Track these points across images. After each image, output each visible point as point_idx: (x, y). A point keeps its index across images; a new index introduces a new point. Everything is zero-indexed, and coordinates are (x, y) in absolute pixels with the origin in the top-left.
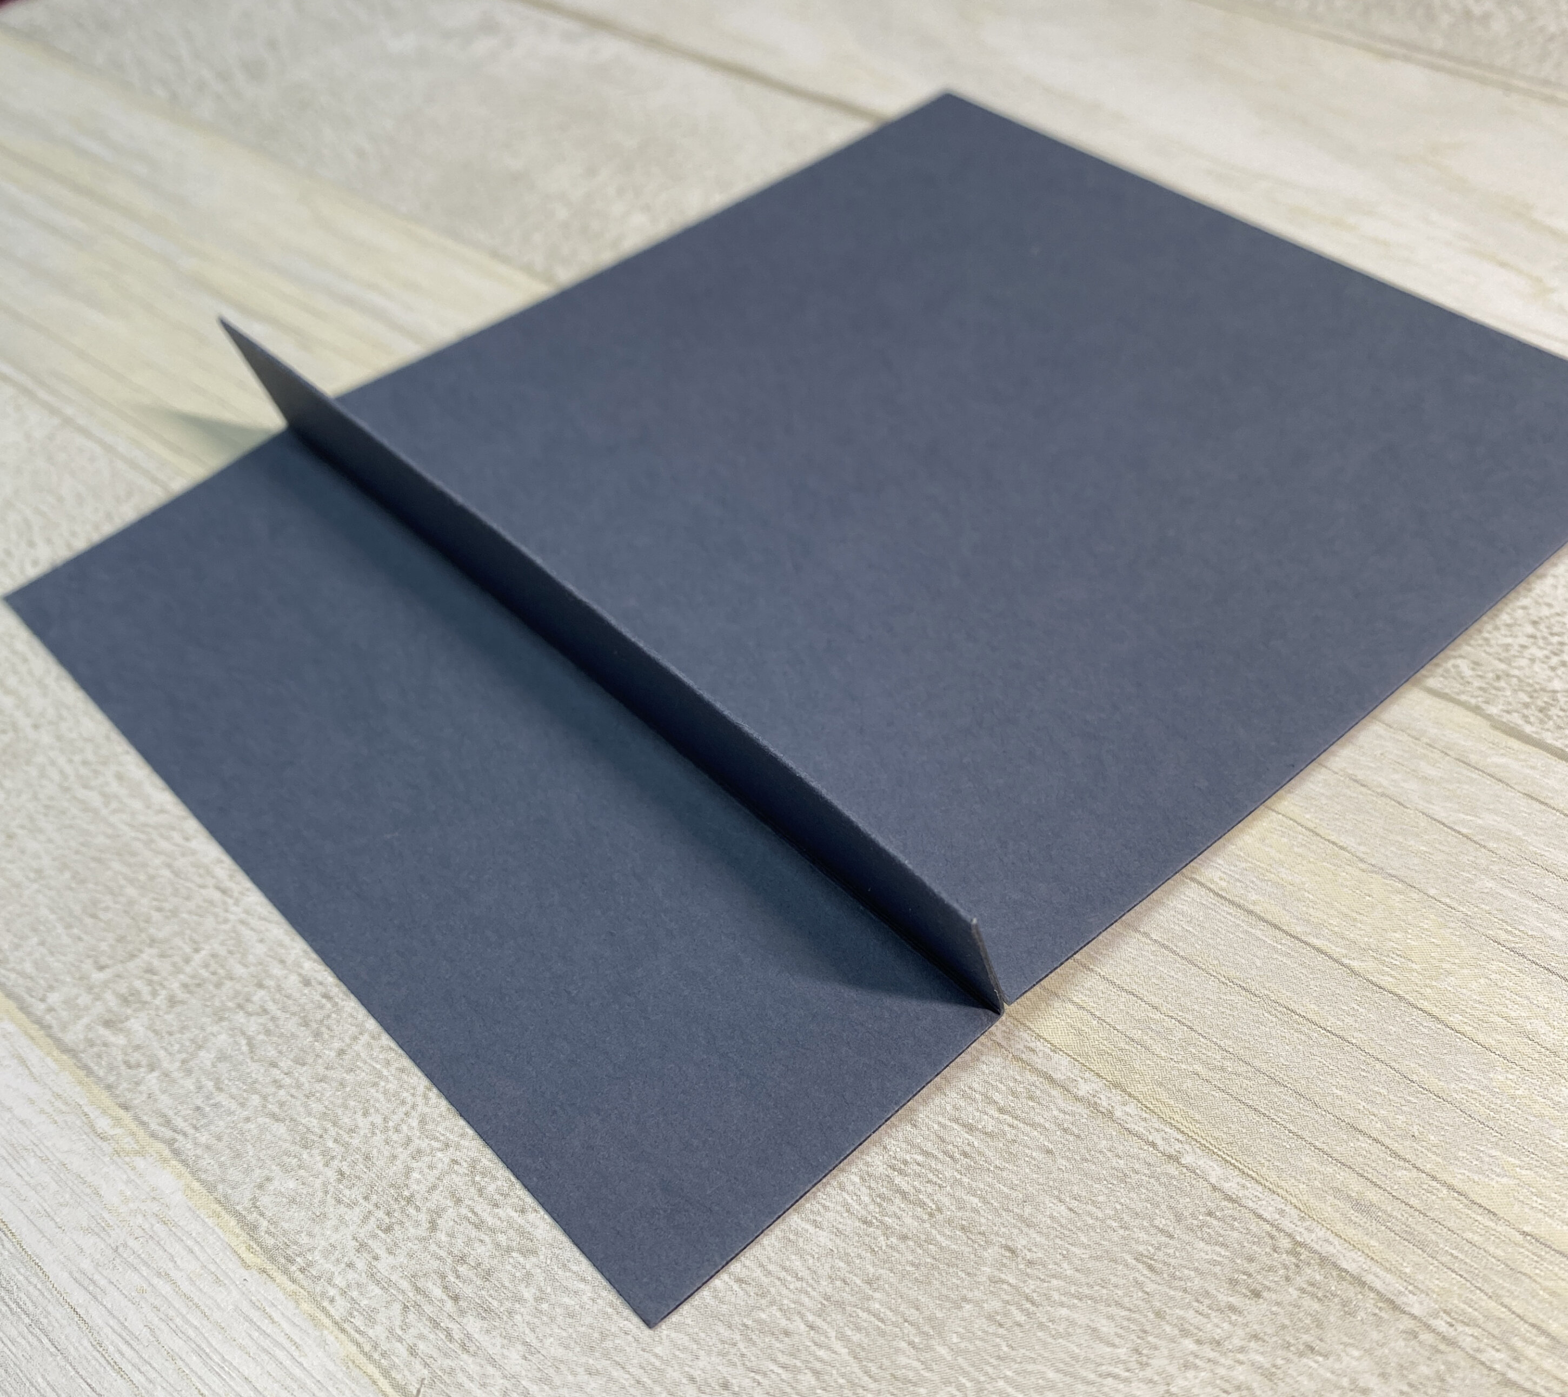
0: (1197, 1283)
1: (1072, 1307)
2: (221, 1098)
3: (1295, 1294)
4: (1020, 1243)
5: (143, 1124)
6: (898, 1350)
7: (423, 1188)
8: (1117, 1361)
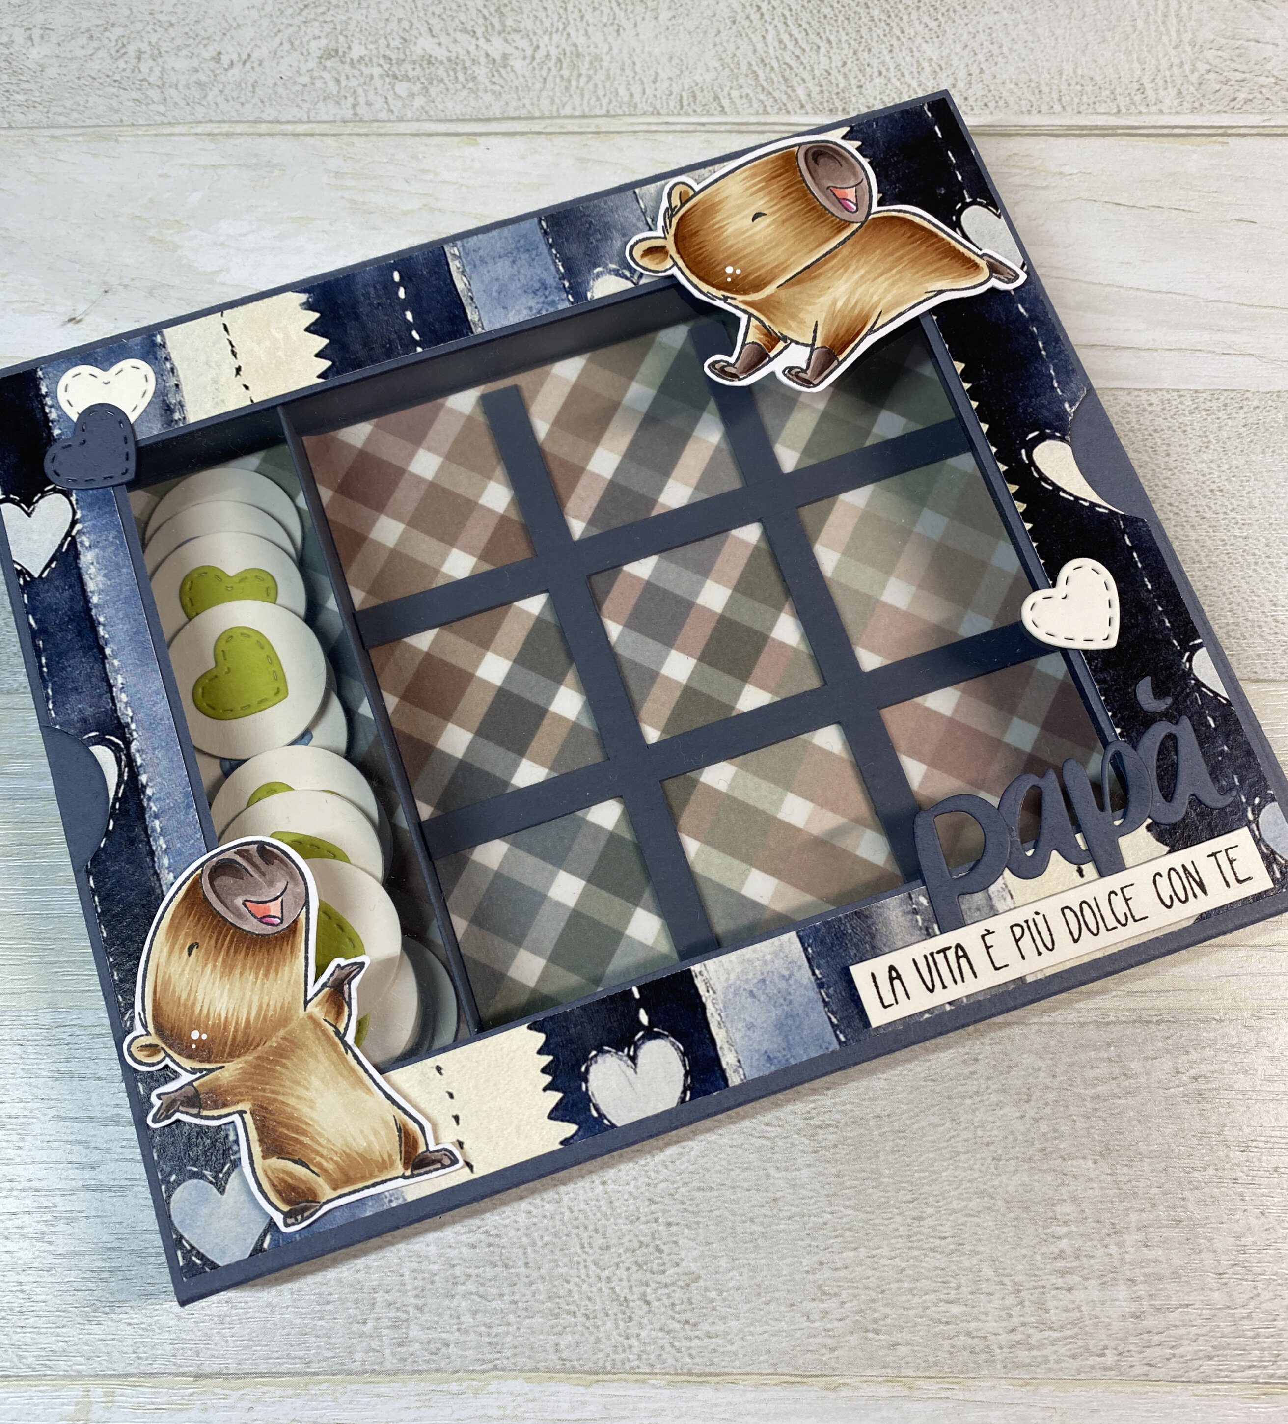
0: (952, 1073)
1: (918, 1121)
2: (494, 1330)
3: (989, 1048)
4: (878, 1111)
5: (473, 1371)
6: (870, 1195)
7: (627, 1291)
8: (949, 1130)
